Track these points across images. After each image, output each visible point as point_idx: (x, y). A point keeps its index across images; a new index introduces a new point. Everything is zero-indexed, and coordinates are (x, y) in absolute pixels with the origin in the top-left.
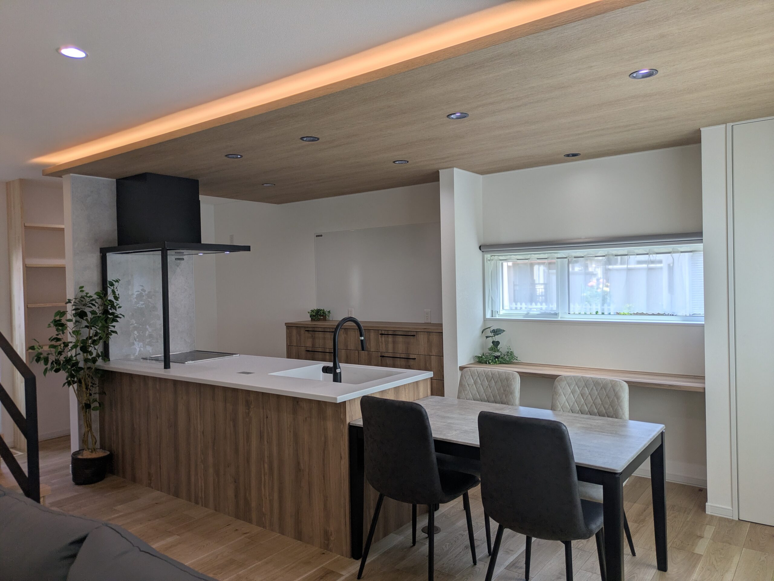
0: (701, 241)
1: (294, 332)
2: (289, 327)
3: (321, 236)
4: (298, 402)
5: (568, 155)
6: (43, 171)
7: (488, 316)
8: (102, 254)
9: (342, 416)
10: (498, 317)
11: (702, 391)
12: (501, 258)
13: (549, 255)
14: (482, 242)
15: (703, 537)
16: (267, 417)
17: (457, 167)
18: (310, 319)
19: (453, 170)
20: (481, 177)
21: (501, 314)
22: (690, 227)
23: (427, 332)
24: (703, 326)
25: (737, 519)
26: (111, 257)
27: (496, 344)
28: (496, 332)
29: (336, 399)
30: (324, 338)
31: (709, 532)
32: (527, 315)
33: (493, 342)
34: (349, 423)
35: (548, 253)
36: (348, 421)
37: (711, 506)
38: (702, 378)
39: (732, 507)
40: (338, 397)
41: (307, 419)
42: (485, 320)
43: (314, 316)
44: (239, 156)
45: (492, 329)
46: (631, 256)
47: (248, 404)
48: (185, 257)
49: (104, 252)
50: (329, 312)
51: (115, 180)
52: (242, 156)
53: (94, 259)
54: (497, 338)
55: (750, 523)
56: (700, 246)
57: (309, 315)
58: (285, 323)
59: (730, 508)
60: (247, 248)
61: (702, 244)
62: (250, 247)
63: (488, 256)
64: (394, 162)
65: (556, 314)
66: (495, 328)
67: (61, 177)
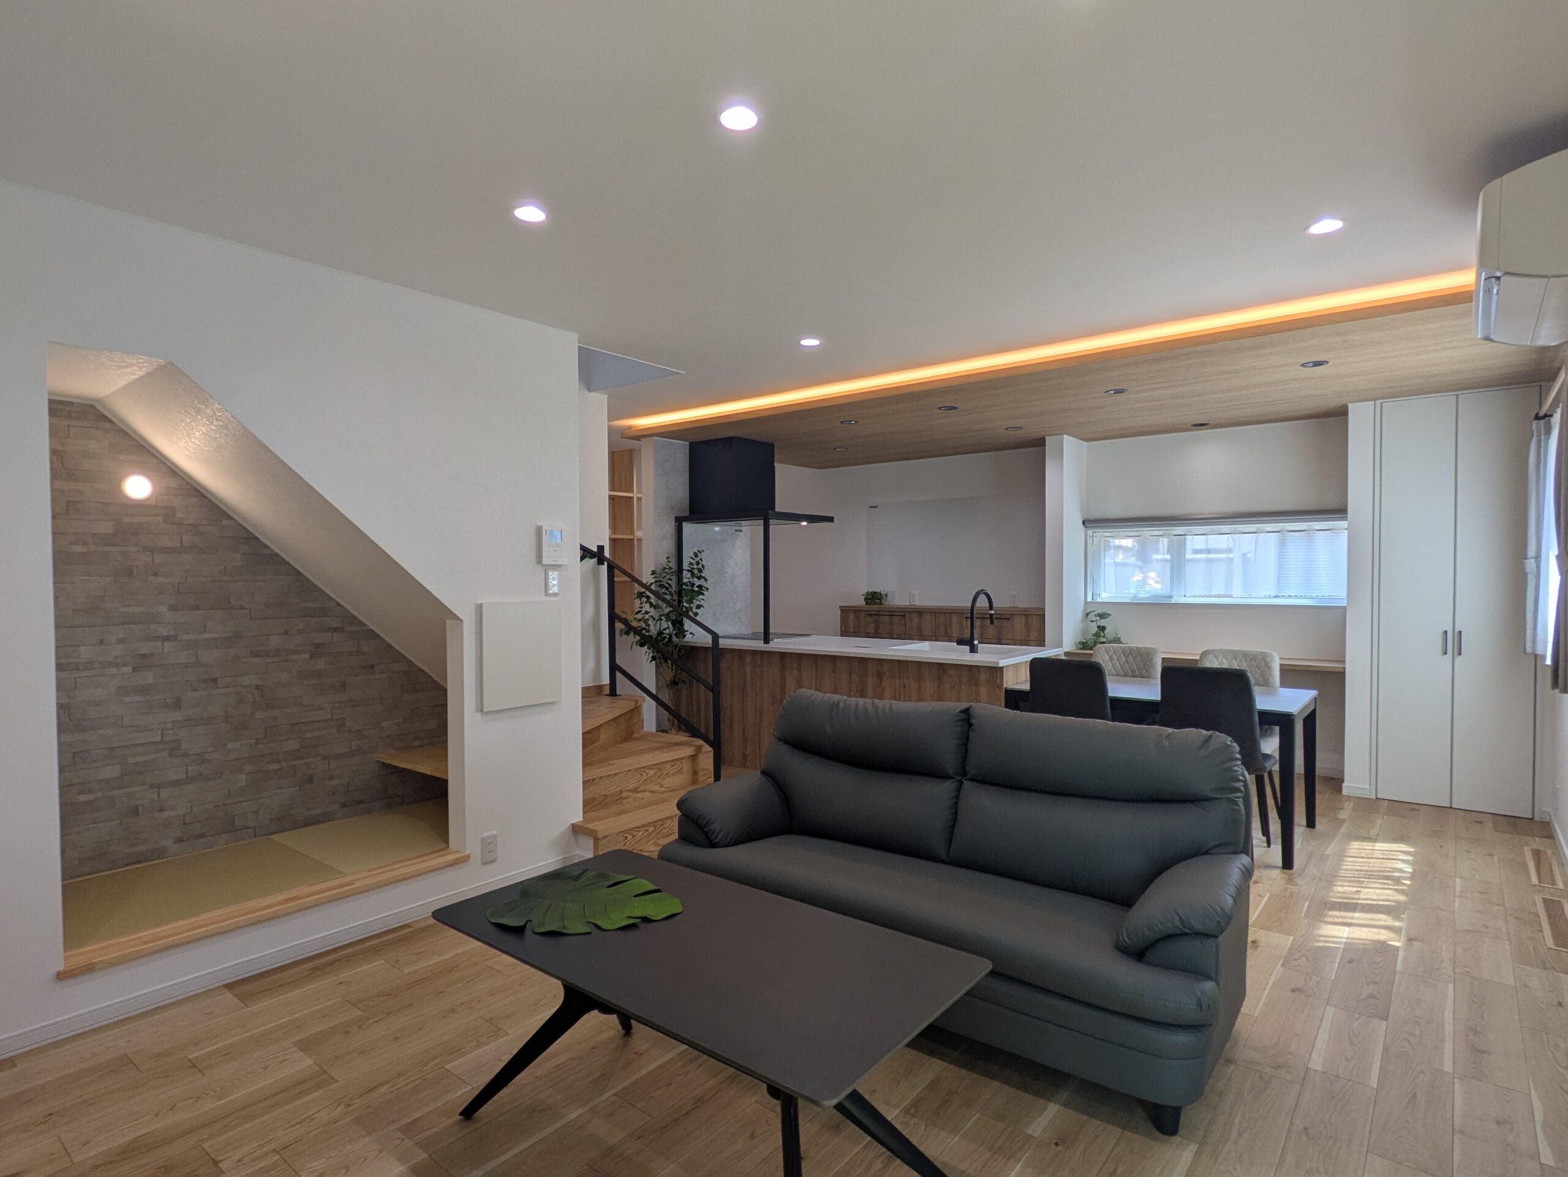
0: (1345, 519)
1: (851, 617)
2: (845, 610)
3: (877, 507)
4: (944, 670)
5: (1195, 425)
6: (622, 434)
7: (1089, 599)
8: (677, 524)
9: (998, 681)
10: (1099, 600)
11: (1341, 670)
12: (1106, 534)
13: (1165, 532)
14: (1086, 517)
15: (1343, 809)
16: (905, 687)
17: (1067, 434)
18: (864, 603)
19: (1063, 437)
20: (1085, 443)
21: (1103, 597)
22: (1332, 503)
23: (1025, 615)
24: (1345, 608)
25: (1374, 798)
26: (687, 527)
27: (1102, 629)
28: (1102, 616)
29: (998, 663)
30: (891, 623)
31: (1348, 806)
32: (1135, 597)
33: (1099, 627)
34: (1006, 688)
35: (1163, 530)
36: (1005, 686)
37: (1348, 786)
38: (1344, 662)
39: (1370, 786)
40: (1000, 661)
41: (955, 686)
42: (1086, 603)
43: (870, 599)
44: (853, 422)
45: (1096, 613)
46: (1261, 534)
47: (880, 675)
48: (743, 528)
49: (679, 521)
50: (886, 595)
51: (688, 443)
52: (856, 422)
53: (670, 528)
54: (1103, 623)
55: (1387, 802)
56: (1344, 524)
57: (863, 598)
58: (840, 607)
59: (1368, 787)
60: (830, 519)
61: (1346, 522)
62: (833, 517)
63: (1090, 532)
64: (1006, 429)
65: (1170, 597)
66: (1100, 611)
67: (640, 440)
